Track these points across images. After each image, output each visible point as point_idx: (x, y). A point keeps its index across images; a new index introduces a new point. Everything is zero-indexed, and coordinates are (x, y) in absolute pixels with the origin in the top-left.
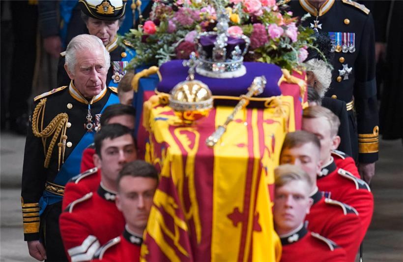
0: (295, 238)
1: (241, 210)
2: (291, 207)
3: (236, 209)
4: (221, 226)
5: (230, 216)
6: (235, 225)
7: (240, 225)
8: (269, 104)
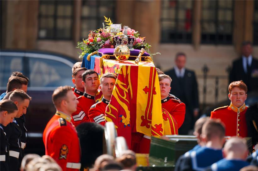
0: (166, 100)
1: (148, 87)
2: (165, 88)
3: (146, 87)
4: (141, 93)
5: (144, 90)
6: (146, 93)
7: (148, 93)
8: (146, 59)
